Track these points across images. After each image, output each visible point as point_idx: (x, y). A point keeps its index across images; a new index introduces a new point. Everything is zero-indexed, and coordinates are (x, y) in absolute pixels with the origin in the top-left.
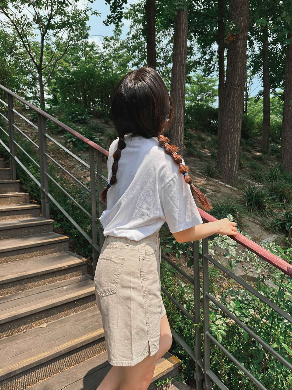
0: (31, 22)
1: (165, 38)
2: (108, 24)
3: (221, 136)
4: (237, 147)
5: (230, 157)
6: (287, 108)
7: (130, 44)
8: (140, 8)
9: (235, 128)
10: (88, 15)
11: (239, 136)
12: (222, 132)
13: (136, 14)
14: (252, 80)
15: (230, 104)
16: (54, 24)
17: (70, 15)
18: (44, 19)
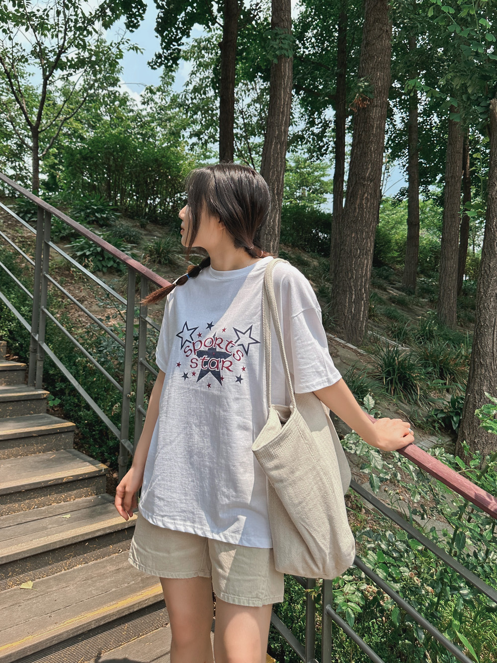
0: (28, 55)
1: (247, 94)
2: (156, 66)
3: (339, 261)
4: (366, 280)
5: (354, 297)
6: (449, 220)
7: (188, 100)
8: (209, 45)
9: (363, 250)
10: (122, 50)
11: (370, 262)
12: (340, 254)
13: (201, 53)
14: (388, 169)
15: (355, 208)
16: (66, 61)
17: (93, 48)
18: (50, 51)
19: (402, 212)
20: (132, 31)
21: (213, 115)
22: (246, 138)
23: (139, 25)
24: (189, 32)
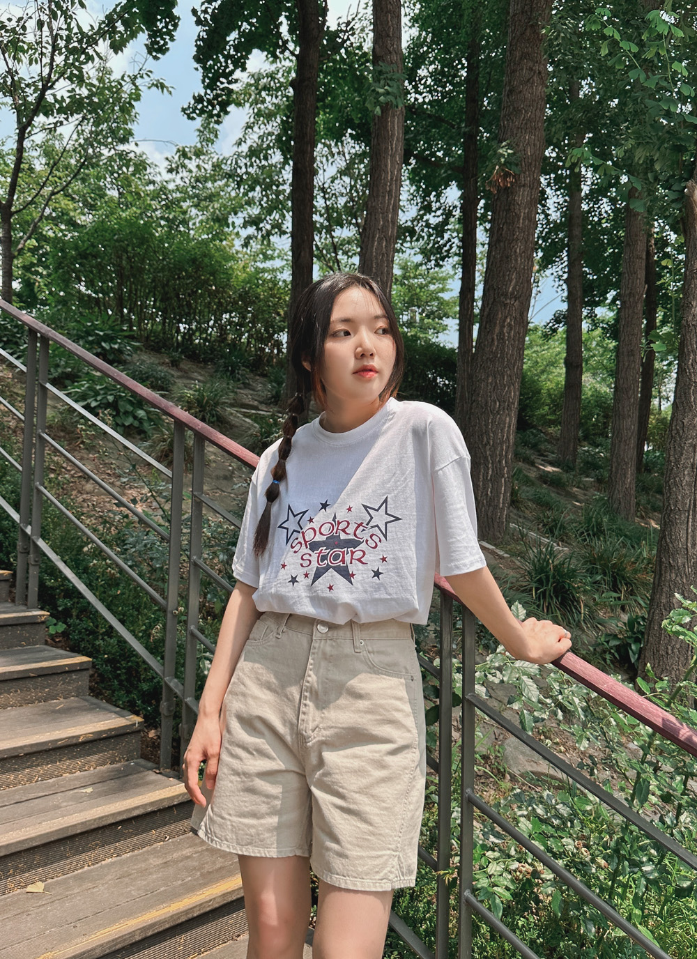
1: (330, 162)
2: (194, 115)
3: (470, 418)
4: (508, 447)
5: (491, 473)
6: (626, 359)
7: (241, 168)
8: (272, 83)
9: (504, 402)
10: (140, 87)
11: (514, 420)
12: (471, 409)
13: (261, 96)
14: (538, 282)
15: (493, 340)
16: (53, 101)
17: (96, 82)
18: (28, 85)
19: (557, 347)
20: (156, 58)
21: (278, 193)
22: (329, 230)
23: (168, 49)
24: (245, 63)
